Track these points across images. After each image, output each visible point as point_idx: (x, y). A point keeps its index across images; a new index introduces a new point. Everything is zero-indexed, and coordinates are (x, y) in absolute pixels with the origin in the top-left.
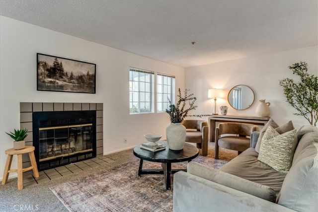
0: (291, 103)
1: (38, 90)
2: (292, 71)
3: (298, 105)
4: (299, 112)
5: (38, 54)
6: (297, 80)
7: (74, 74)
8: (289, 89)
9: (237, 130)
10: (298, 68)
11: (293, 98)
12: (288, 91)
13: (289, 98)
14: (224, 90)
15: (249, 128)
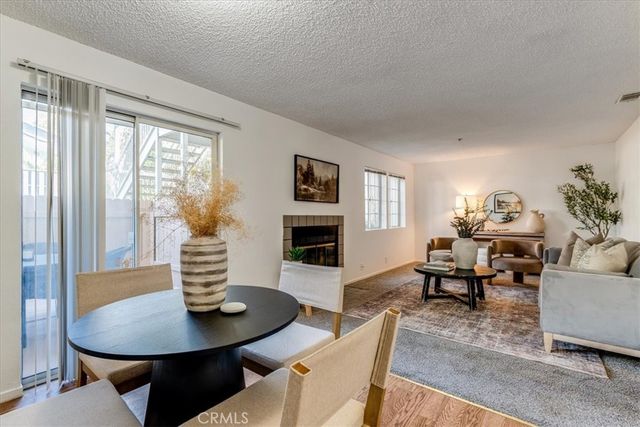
0: (574, 214)
1: (296, 199)
2: (573, 174)
3: (582, 217)
4: (584, 226)
5: (296, 156)
6: (580, 185)
7: (323, 179)
8: (570, 198)
9: (512, 248)
10: (581, 171)
11: (576, 208)
12: (569, 199)
13: (571, 208)
14: (478, 196)
15: (531, 246)
